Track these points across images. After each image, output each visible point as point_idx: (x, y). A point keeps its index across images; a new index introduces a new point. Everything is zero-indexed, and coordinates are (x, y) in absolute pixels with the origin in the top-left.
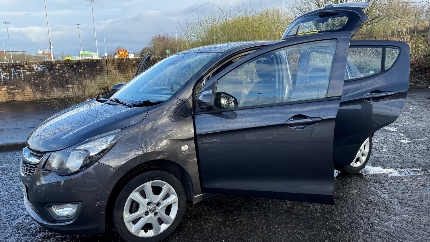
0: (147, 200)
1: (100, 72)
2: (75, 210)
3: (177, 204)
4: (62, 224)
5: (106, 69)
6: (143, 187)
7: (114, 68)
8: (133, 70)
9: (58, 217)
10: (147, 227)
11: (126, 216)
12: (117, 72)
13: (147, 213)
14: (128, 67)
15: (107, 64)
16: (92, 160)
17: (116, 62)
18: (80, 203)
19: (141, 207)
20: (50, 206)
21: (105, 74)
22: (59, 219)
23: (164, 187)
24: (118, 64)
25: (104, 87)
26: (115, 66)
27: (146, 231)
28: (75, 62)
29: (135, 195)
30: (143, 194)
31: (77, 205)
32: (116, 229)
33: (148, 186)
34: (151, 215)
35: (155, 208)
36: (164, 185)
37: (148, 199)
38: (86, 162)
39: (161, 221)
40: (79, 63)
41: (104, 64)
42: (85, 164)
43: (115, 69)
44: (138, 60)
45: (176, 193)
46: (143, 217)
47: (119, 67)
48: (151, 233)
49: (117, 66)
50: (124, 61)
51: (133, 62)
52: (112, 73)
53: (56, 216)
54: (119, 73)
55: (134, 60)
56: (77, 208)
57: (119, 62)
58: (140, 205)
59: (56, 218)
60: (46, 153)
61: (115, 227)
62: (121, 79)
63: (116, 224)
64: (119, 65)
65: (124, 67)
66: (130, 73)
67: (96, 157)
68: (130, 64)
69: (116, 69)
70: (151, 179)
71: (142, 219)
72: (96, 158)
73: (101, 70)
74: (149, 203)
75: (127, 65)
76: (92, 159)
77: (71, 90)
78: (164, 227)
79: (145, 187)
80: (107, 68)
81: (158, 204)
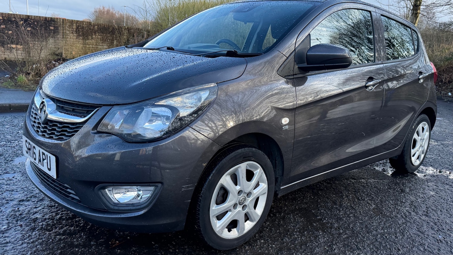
0: (238, 188)
1: (54, 33)
2: (149, 195)
3: (266, 195)
4: (123, 216)
5: (62, 32)
6: (237, 169)
7: (72, 31)
8: (94, 36)
9: (116, 204)
10: (233, 224)
11: (214, 208)
12: (74, 36)
13: (235, 206)
14: (87, 32)
15: (64, 26)
16: (183, 123)
17: (74, 24)
18: (160, 185)
19: (230, 197)
20: (104, 188)
21: (60, 36)
22: (116, 208)
23: (256, 171)
24: (76, 26)
25: (57, 53)
26: (73, 29)
27: (229, 231)
28: (22, 17)
29: (226, 180)
30: (235, 179)
31: (152, 188)
32: (199, 226)
33: (242, 168)
34: (239, 208)
35: (245, 199)
36: (257, 168)
37: (240, 186)
38: (175, 125)
39: (247, 218)
40: (27, 19)
41: (60, 24)
42: (174, 128)
43: (72, 33)
44: (101, 25)
45: (267, 181)
46: (230, 210)
47: (77, 30)
48: (234, 234)
49: (75, 30)
50: (84, 24)
51: (94, 27)
52: (68, 37)
53: (112, 204)
54: (77, 38)
55: (95, 25)
56: (151, 192)
57: (78, 24)
58: (230, 193)
59: (112, 207)
60: (101, 107)
61: (199, 222)
62: (79, 45)
63: (200, 219)
64: (77, 28)
65: (83, 31)
66: (89, 40)
67: (188, 119)
68: (91, 29)
69: (74, 32)
70: (246, 159)
71: (229, 214)
72: (188, 121)
73: (56, 31)
74: (240, 192)
75: (87, 29)
76: (183, 121)
77: (14, 51)
78: (249, 225)
79: (239, 170)
80: (63, 30)
81: (249, 194)
